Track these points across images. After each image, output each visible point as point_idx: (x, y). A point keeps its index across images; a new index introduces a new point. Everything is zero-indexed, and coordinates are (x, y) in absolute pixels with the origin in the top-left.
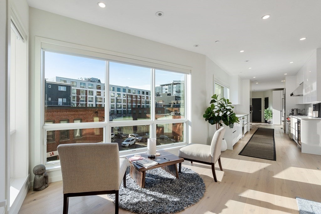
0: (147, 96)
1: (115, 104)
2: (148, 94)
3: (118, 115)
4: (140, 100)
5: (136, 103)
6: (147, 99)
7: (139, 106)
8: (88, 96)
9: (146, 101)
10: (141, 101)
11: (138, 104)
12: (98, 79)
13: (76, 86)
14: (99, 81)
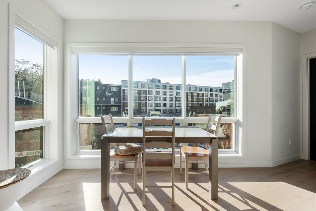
0: (211, 93)
1: (174, 102)
2: (212, 90)
3: (176, 113)
4: (202, 97)
5: (198, 102)
6: (211, 96)
7: (201, 104)
8: (148, 96)
9: (210, 99)
10: (203, 99)
11: (200, 103)
12: (159, 79)
13: (137, 87)
14: (159, 81)
